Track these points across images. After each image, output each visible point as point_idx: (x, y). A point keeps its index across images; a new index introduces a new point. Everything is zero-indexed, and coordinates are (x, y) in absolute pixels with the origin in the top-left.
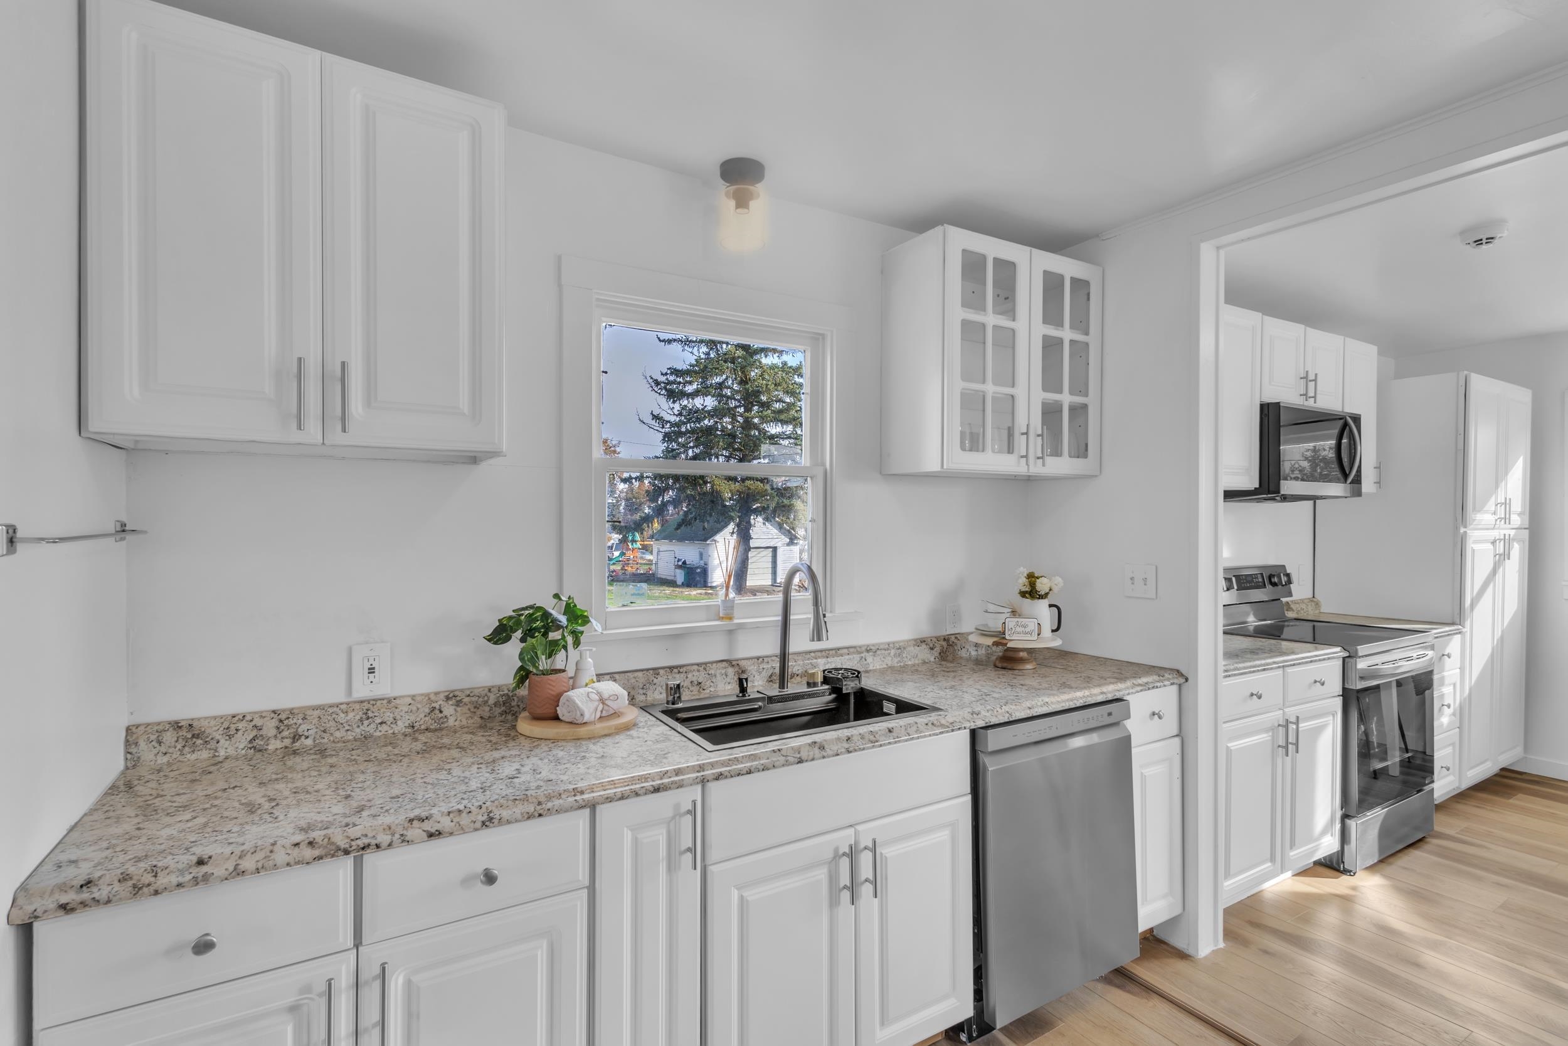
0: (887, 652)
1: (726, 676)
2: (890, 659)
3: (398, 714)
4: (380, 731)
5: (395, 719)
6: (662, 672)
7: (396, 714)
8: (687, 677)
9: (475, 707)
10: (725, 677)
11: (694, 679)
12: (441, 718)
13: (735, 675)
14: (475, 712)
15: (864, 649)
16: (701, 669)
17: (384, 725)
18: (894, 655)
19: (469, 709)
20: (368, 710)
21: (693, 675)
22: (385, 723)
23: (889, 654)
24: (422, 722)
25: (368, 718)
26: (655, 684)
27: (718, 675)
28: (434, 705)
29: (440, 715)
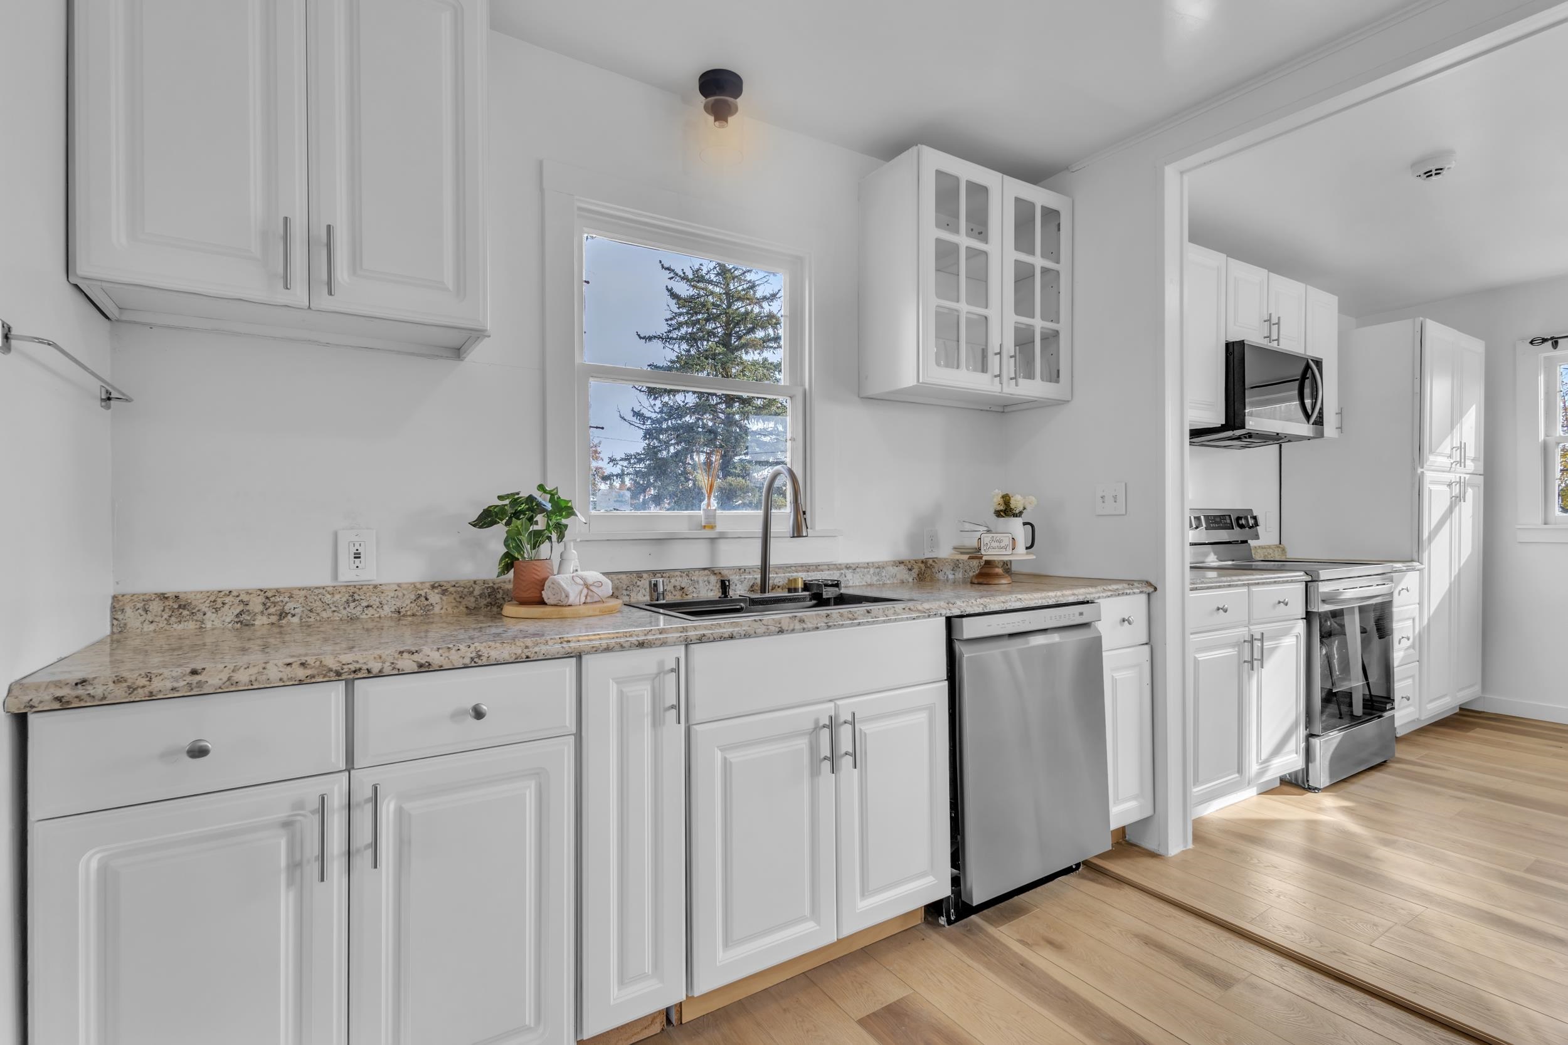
0: (866, 570)
1: (709, 583)
2: (869, 577)
3: (384, 599)
4: (366, 614)
5: (381, 604)
6: (645, 576)
7: (382, 598)
8: (670, 582)
9: (461, 597)
10: (707, 584)
11: (677, 584)
12: (427, 605)
13: (717, 582)
14: (460, 602)
15: (843, 566)
16: (684, 575)
17: (370, 608)
18: (873, 574)
19: (455, 599)
20: (354, 593)
21: (676, 580)
22: (371, 606)
23: (869, 572)
24: (408, 608)
25: (354, 601)
26: (638, 586)
27: (700, 582)
28: (420, 592)
29: (426, 603)
